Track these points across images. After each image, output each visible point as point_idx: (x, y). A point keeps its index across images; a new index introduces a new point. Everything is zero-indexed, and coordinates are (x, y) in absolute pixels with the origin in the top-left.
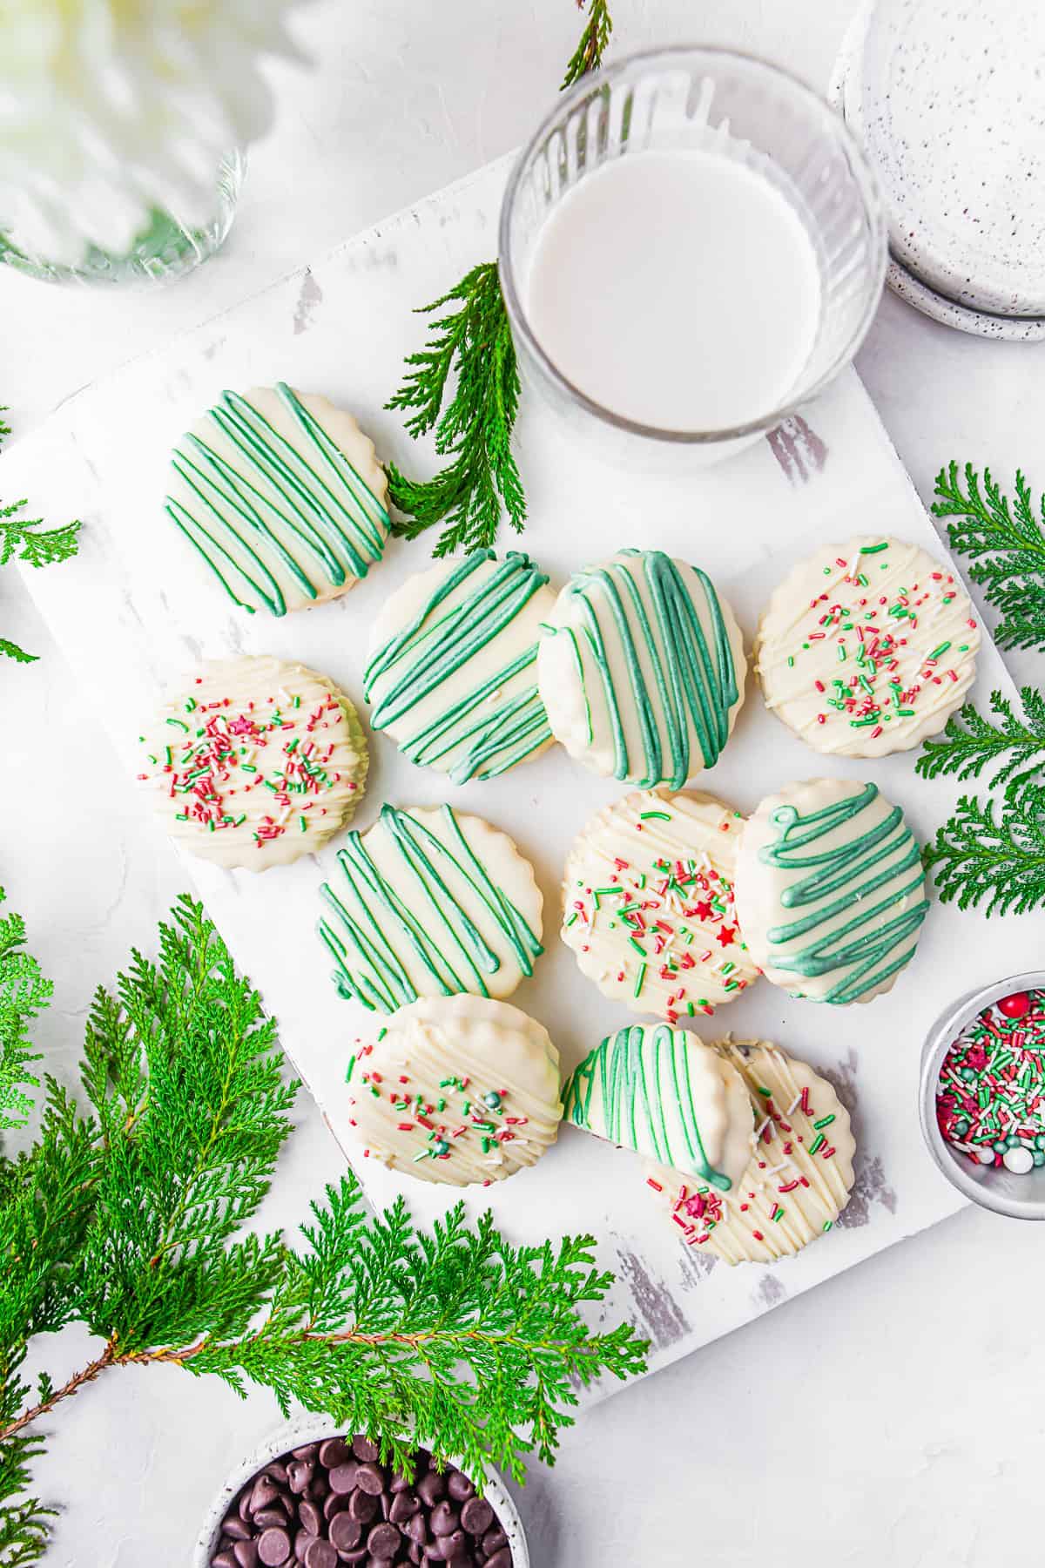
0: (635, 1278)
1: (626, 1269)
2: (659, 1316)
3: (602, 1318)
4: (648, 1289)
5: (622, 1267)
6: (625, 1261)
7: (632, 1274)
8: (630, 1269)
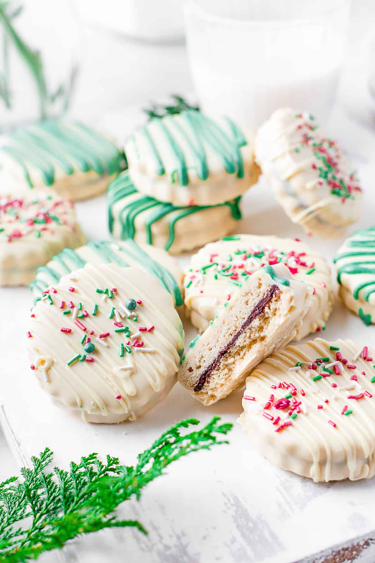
0: (236, 512)
1: (229, 505)
2: (256, 538)
3: (205, 538)
4: (248, 519)
5: (226, 504)
6: (229, 500)
7: (234, 508)
8: (232, 505)
